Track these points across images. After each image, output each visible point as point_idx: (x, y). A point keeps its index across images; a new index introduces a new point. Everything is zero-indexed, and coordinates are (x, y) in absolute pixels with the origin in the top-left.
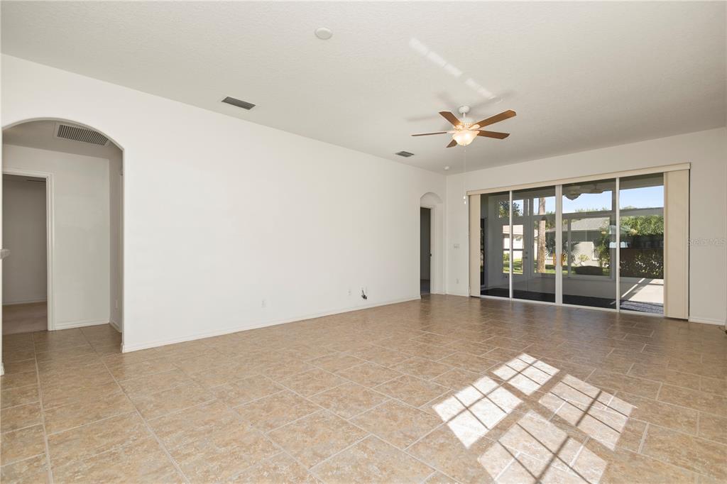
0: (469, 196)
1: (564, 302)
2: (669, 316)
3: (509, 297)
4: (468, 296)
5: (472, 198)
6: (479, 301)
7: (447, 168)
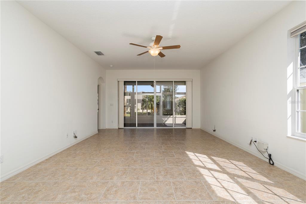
0: (118, 81)
1: (157, 126)
2: (188, 127)
3: (136, 127)
4: (118, 128)
5: (120, 83)
6: (123, 130)
7: (111, 66)
